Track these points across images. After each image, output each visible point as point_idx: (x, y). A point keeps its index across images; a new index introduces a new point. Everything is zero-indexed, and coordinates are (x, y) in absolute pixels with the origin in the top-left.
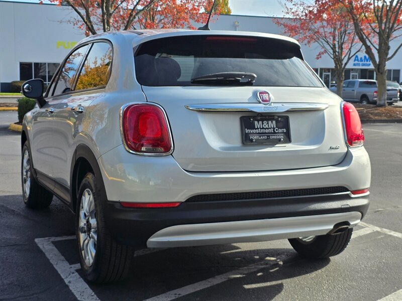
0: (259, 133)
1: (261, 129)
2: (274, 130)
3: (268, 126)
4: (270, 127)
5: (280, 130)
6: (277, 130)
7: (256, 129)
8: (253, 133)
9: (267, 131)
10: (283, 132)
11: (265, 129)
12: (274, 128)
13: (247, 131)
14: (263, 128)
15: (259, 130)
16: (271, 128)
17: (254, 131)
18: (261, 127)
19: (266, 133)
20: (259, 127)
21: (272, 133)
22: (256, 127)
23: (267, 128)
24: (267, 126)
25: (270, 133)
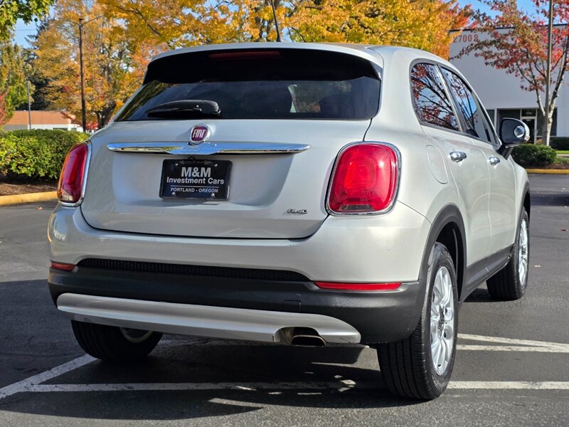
0: (185, 184)
1: (188, 178)
2: (206, 181)
3: (200, 174)
5: (216, 182)
6: (211, 181)
7: (181, 178)
8: (177, 184)
9: (196, 181)
10: (219, 185)
11: (194, 178)
12: (207, 178)
13: (169, 180)
14: (192, 177)
15: (186, 179)
16: (202, 178)
17: (179, 181)
18: (190, 176)
19: (194, 184)
20: (186, 176)
21: (203, 185)
22: (182, 176)
23: (197, 178)
24: (197, 175)
25: (200, 184)
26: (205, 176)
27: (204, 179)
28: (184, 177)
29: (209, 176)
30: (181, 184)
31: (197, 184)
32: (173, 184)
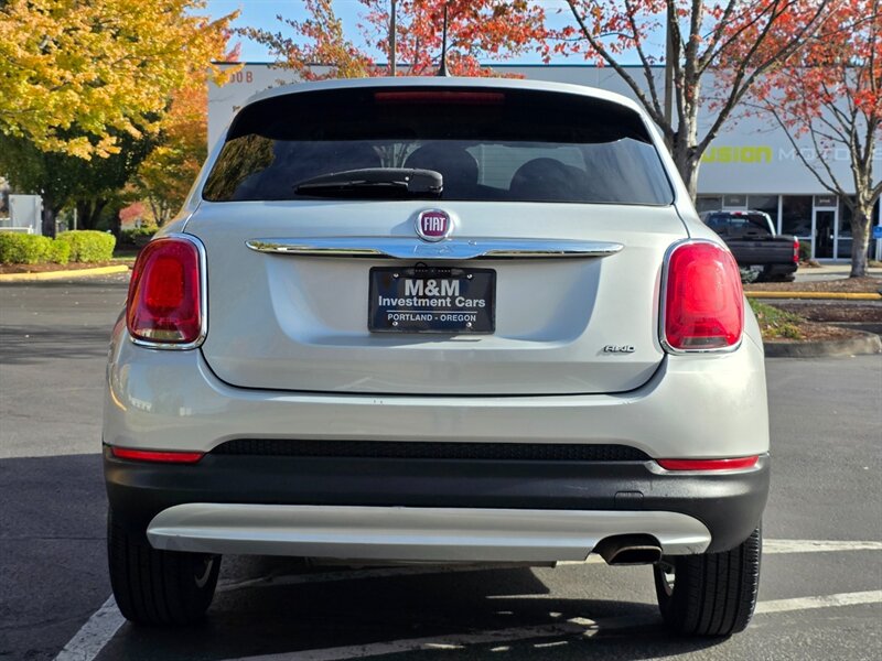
0: (413, 308)
1: (418, 297)
2: (453, 302)
3: (440, 292)
4: (443, 294)
5: (470, 303)
6: (460, 302)
7: (406, 298)
8: (397, 307)
9: (433, 303)
10: (477, 308)
11: (430, 298)
12: (453, 298)
13: (382, 301)
14: (425, 296)
15: (415, 299)
16: (445, 298)
17: (401, 302)
18: (421, 294)
19: (431, 308)
20: (414, 294)
21: (446, 308)
22: (407, 293)
23: (434, 297)
24: (435, 292)
25: (442, 308)
26: (450, 294)
27: (448, 300)
28: (411, 297)
29: (457, 294)
30: (405, 308)
31: (437, 308)
32: (391, 307)
